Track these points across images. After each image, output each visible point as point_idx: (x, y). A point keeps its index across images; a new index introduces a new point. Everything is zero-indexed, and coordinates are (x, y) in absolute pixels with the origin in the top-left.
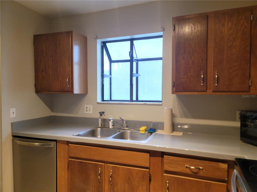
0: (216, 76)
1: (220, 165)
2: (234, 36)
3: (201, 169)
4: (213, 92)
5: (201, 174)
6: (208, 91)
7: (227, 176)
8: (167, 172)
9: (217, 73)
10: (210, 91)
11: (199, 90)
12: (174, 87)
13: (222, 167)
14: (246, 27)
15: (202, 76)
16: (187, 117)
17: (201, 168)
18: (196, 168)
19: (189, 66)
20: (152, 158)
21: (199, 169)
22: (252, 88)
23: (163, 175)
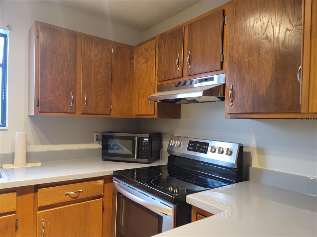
0: (86, 98)
1: (98, 182)
2: (99, 63)
3: (81, 192)
4: (82, 114)
5: (81, 196)
6: (77, 112)
7: (103, 191)
8: (41, 209)
9: (86, 95)
10: (78, 113)
11: (68, 111)
12: (38, 106)
13: (99, 184)
14: (108, 58)
15: (72, 97)
16: (43, 143)
17: (81, 190)
18: (77, 192)
19: (57, 84)
20: (20, 197)
21: (80, 192)
22: (112, 112)
23: (37, 213)
